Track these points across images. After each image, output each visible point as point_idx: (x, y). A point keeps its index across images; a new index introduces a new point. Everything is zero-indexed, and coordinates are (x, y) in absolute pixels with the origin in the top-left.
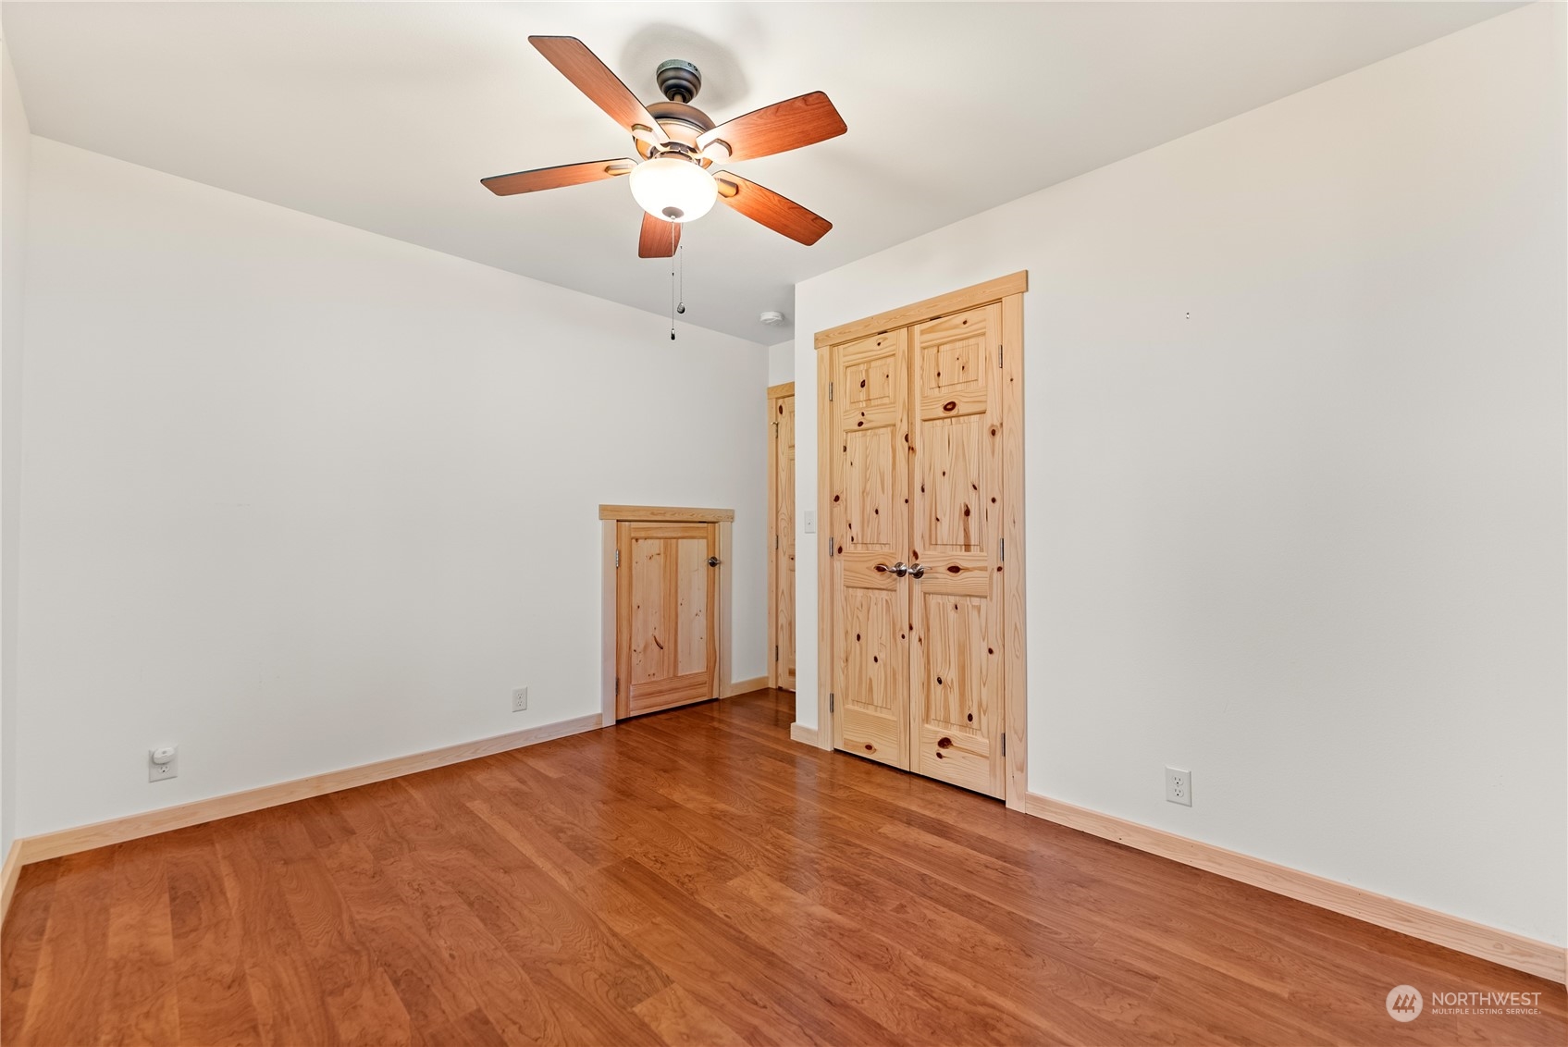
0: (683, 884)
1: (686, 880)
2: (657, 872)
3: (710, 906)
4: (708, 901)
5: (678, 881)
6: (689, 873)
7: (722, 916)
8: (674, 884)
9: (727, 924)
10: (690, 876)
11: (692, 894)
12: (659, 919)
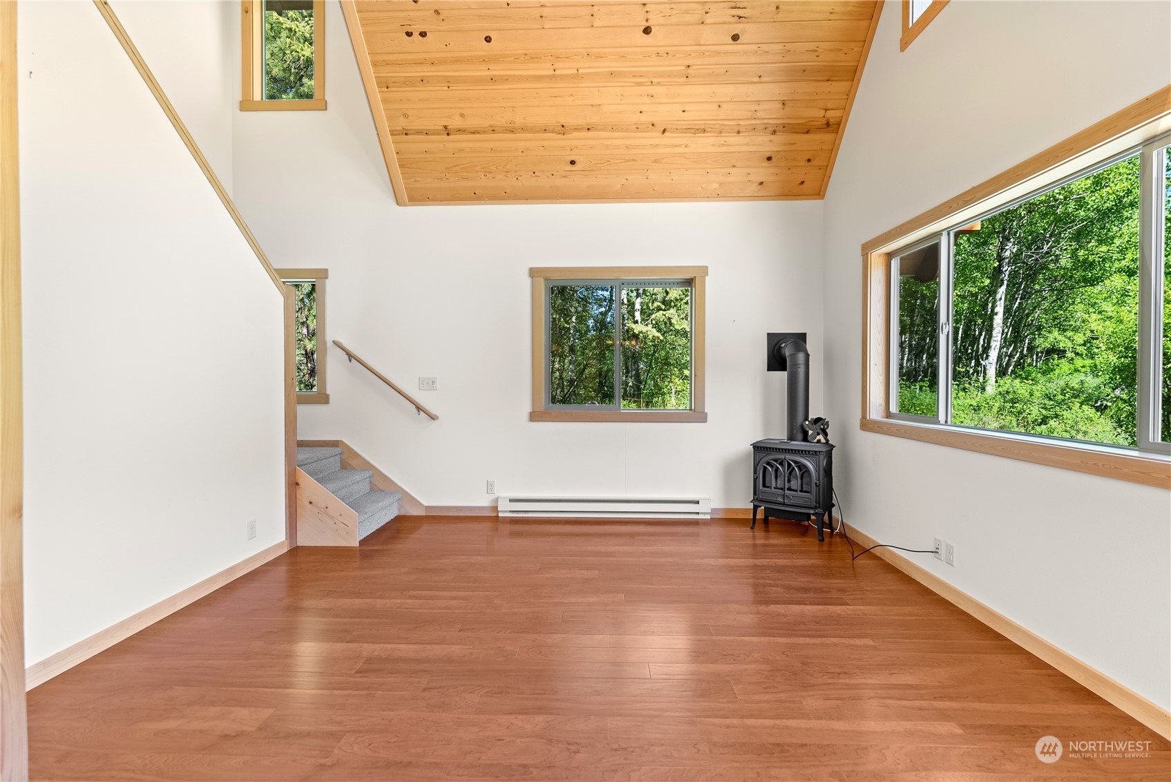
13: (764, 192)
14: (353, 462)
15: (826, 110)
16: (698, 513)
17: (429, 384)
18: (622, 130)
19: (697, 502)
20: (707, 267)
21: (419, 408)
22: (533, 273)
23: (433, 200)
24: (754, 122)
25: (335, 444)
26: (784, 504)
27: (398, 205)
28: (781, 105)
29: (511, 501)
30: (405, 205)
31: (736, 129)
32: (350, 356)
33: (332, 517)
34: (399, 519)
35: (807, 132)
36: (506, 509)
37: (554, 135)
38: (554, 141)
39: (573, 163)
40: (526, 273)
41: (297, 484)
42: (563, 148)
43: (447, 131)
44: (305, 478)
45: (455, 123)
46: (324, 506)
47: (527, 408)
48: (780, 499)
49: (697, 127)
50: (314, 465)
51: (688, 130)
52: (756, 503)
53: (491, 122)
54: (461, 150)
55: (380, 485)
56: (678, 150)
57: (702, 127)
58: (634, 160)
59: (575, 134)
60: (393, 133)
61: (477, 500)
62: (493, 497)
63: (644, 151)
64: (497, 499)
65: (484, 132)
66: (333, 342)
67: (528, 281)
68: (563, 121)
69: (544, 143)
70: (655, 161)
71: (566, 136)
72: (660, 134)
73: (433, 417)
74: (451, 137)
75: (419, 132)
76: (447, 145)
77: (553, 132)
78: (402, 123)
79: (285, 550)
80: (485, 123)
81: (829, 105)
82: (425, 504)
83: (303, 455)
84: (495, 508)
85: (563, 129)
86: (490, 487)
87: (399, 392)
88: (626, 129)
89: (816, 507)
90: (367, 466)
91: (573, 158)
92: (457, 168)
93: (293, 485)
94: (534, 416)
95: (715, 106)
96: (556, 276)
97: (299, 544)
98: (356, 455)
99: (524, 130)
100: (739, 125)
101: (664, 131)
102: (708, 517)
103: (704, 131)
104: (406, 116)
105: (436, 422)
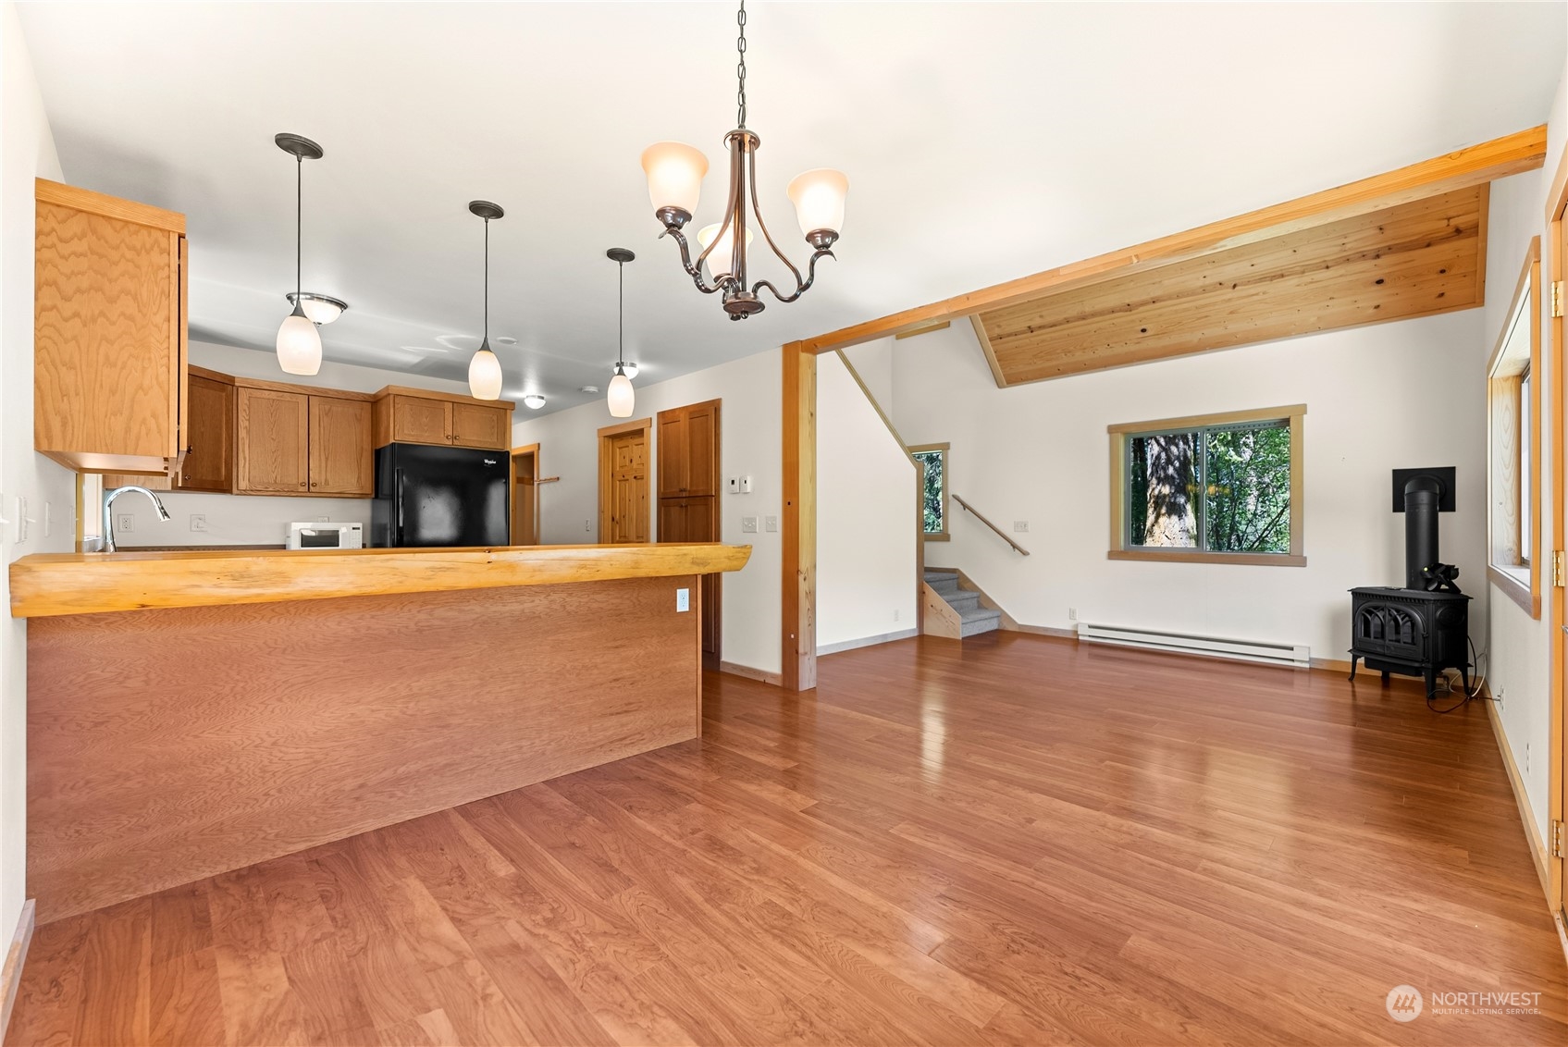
13: (1381, 314)
14: (966, 586)
15: (1449, 219)
16: (1293, 660)
17: (1022, 527)
18: (1188, 295)
19: (1292, 649)
20: (1305, 405)
21: (1014, 546)
22: (1112, 430)
23: (1024, 380)
24: (1345, 254)
25: (954, 571)
26: (1384, 655)
27: (999, 387)
28: (1378, 231)
29: (1090, 627)
30: (1004, 387)
31: (1324, 265)
32: (965, 506)
33: (945, 618)
34: (996, 631)
35: (1428, 245)
36: (1085, 634)
37: (1121, 314)
38: (1122, 318)
39: (1144, 331)
40: (1105, 430)
41: (924, 593)
42: (1133, 321)
43: (1031, 330)
44: (930, 591)
45: (1037, 322)
46: (940, 609)
47: (1105, 547)
48: (1379, 650)
49: (1273, 274)
50: (938, 583)
51: (1262, 279)
52: (1356, 654)
53: (1065, 316)
54: (1043, 341)
55: (983, 603)
56: (1255, 298)
57: (1280, 273)
58: (1207, 317)
59: (1141, 309)
60: (991, 340)
61: (1060, 623)
62: (1074, 622)
63: (1217, 307)
64: (1077, 626)
65: (1061, 324)
66: (953, 496)
67: (1106, 438)
68: (1127, 301)
69: (1114, 321)
70: (1231, 313)
71: (1133, 312)
72: (1231, 290)
73: (1025, 553)
74: (1034, 333)
75: (1009, 335)
76: (1032, 339)
77: (1120, 311)
78: (997, 331)
79: (916, 634)
80: (1060, 317)
81: (1451, 213)
82: (1019, 622)
83: (929, 576)
84: (1076, 632)
85: (1129, 307)
86: (1072, 614)
87: (999, 533)
88: (1192, 293)
89: (1423, 660)
90: (975, 588)
91: (1143, 327)
92: (1042, 354)
93: (921, 594)
94: (1113, 555)
95: (1290, 252)
96: (1133, 430)
97: (925, 633)
98: (968, 580)
99: (1094, 315)
100: (1325, 261)
101: (1235, 286)
102: (1307, 666)
103: (1282, 276)
104: (999, 326)
105: (1027, 557)
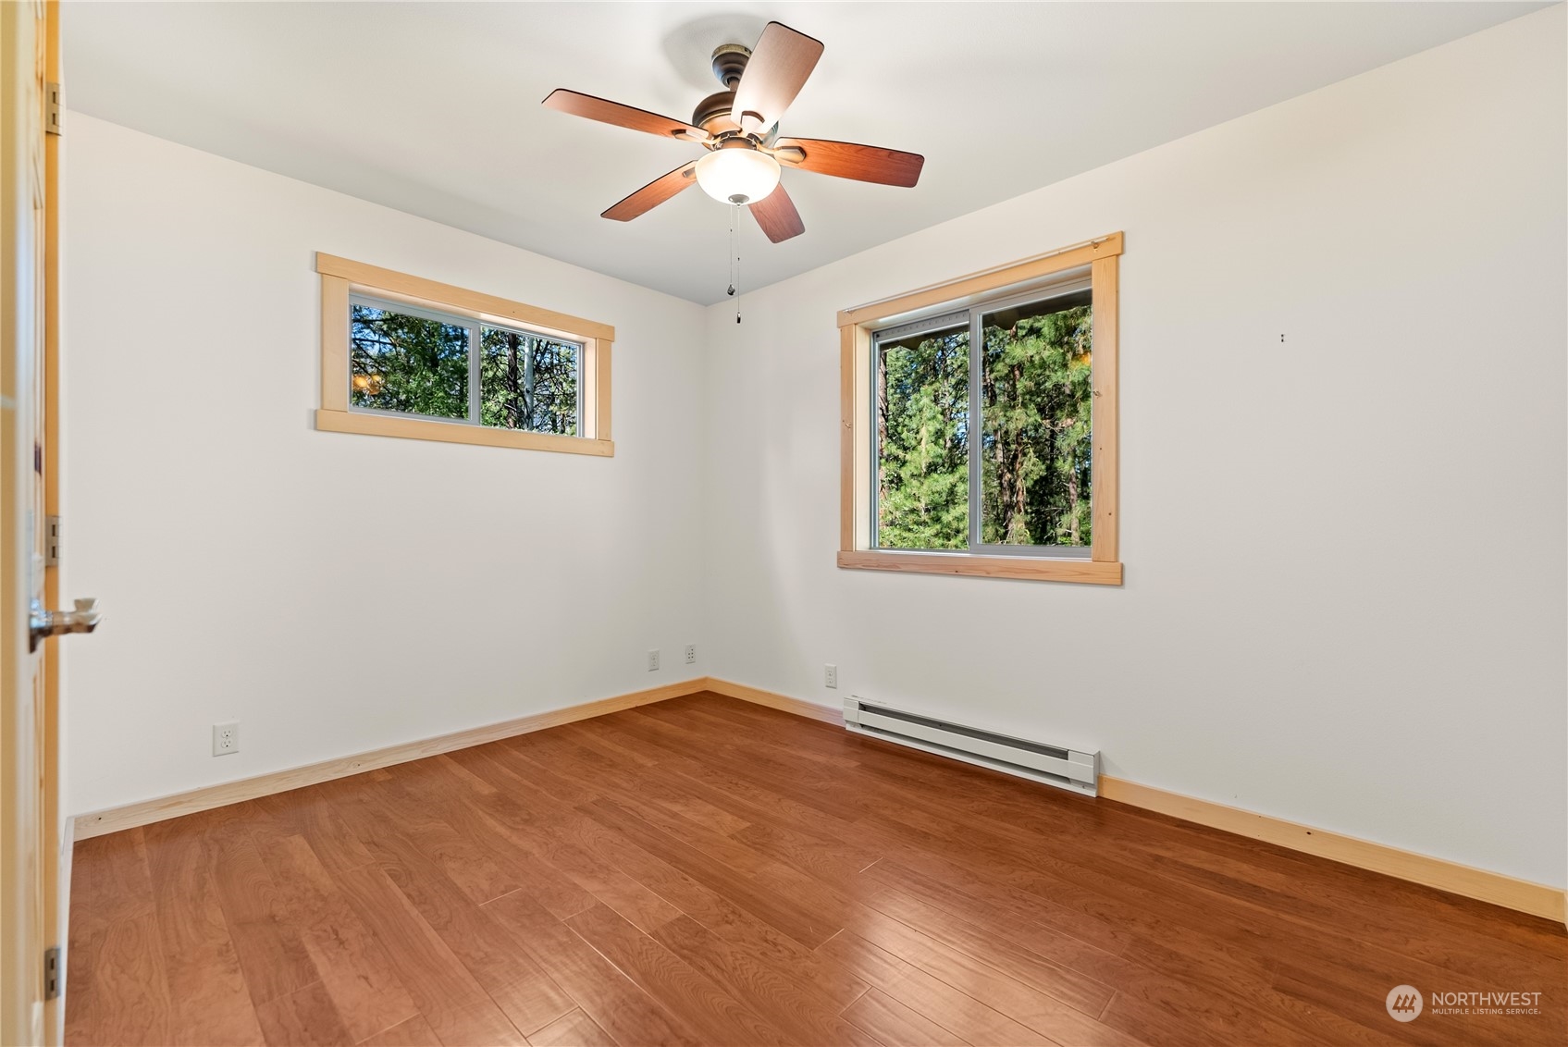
0: (733, 912)
1: (731, 917)
2: (768, 928)
3: (704, 889)
4: (705, 894)
5: (740, 916)
6: (729, 927)
7: (690, 879)
8: (744, 912)
9: (687, 873)
10: (727, 922)
11: (722, 900)
12: (751, 876)
